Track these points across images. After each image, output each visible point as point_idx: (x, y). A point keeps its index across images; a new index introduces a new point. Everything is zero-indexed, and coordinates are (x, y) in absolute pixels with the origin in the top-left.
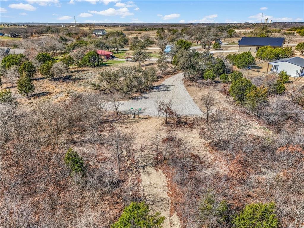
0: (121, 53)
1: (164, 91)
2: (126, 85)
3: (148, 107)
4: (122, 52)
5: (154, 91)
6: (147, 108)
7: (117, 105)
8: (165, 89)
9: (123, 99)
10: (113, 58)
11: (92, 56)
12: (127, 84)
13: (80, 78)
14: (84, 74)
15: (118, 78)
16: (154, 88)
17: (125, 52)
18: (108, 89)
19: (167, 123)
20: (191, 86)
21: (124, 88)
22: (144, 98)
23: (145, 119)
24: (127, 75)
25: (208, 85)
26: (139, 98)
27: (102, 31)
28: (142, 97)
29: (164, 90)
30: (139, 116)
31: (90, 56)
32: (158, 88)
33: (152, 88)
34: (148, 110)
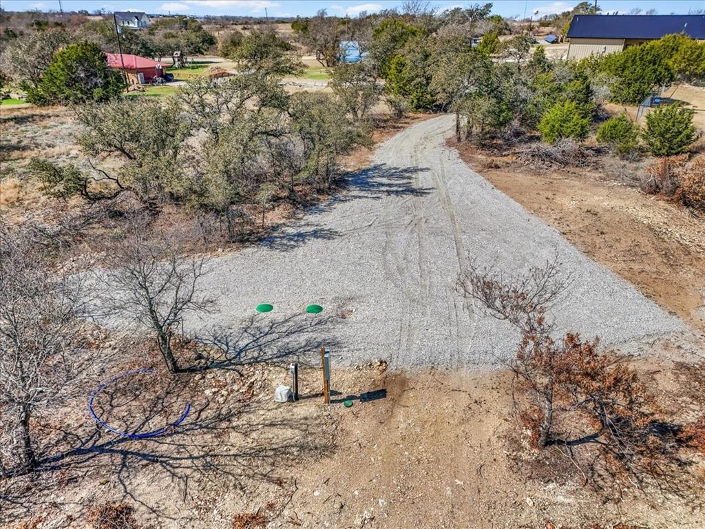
0: (193, 68)
1: (397, 193)
2: (221, 167)
3: (354, 288)
4: (197, 67)
5: (355, 197)
6: (351, 299)
7: (163, 312)
8: (399, 186)
9: (206, 244)
10: (169, 81)
11: (80, 60)
12: (227, 163)
13: (20, 142)
14: (45, 127)
15: (178, 136)
16: (346, 183)
17: (207, 66)
18: (129, 188)
19: (548, 443)
20: (497, 167)
21: (212, 188)
22: (316, 234)
23: (369, 405)
24: (224, 118)
25: (566, 164)
26: (290, 238)
27: (137, 17)
28: (303, 230)
29: (395, 189)
30: (327, 381)
31: (69, 63)
32: (362, 179)
33: (338, 183)
34: (360, 312)
